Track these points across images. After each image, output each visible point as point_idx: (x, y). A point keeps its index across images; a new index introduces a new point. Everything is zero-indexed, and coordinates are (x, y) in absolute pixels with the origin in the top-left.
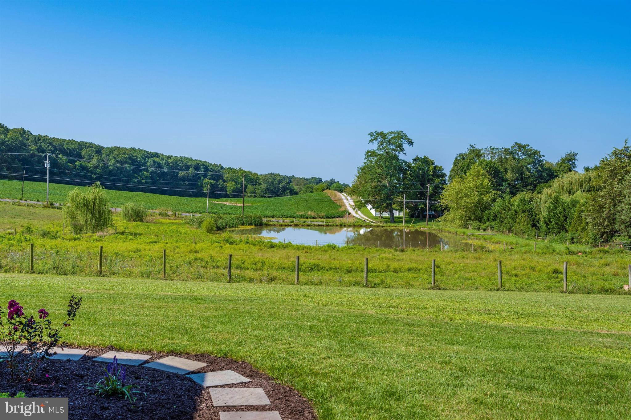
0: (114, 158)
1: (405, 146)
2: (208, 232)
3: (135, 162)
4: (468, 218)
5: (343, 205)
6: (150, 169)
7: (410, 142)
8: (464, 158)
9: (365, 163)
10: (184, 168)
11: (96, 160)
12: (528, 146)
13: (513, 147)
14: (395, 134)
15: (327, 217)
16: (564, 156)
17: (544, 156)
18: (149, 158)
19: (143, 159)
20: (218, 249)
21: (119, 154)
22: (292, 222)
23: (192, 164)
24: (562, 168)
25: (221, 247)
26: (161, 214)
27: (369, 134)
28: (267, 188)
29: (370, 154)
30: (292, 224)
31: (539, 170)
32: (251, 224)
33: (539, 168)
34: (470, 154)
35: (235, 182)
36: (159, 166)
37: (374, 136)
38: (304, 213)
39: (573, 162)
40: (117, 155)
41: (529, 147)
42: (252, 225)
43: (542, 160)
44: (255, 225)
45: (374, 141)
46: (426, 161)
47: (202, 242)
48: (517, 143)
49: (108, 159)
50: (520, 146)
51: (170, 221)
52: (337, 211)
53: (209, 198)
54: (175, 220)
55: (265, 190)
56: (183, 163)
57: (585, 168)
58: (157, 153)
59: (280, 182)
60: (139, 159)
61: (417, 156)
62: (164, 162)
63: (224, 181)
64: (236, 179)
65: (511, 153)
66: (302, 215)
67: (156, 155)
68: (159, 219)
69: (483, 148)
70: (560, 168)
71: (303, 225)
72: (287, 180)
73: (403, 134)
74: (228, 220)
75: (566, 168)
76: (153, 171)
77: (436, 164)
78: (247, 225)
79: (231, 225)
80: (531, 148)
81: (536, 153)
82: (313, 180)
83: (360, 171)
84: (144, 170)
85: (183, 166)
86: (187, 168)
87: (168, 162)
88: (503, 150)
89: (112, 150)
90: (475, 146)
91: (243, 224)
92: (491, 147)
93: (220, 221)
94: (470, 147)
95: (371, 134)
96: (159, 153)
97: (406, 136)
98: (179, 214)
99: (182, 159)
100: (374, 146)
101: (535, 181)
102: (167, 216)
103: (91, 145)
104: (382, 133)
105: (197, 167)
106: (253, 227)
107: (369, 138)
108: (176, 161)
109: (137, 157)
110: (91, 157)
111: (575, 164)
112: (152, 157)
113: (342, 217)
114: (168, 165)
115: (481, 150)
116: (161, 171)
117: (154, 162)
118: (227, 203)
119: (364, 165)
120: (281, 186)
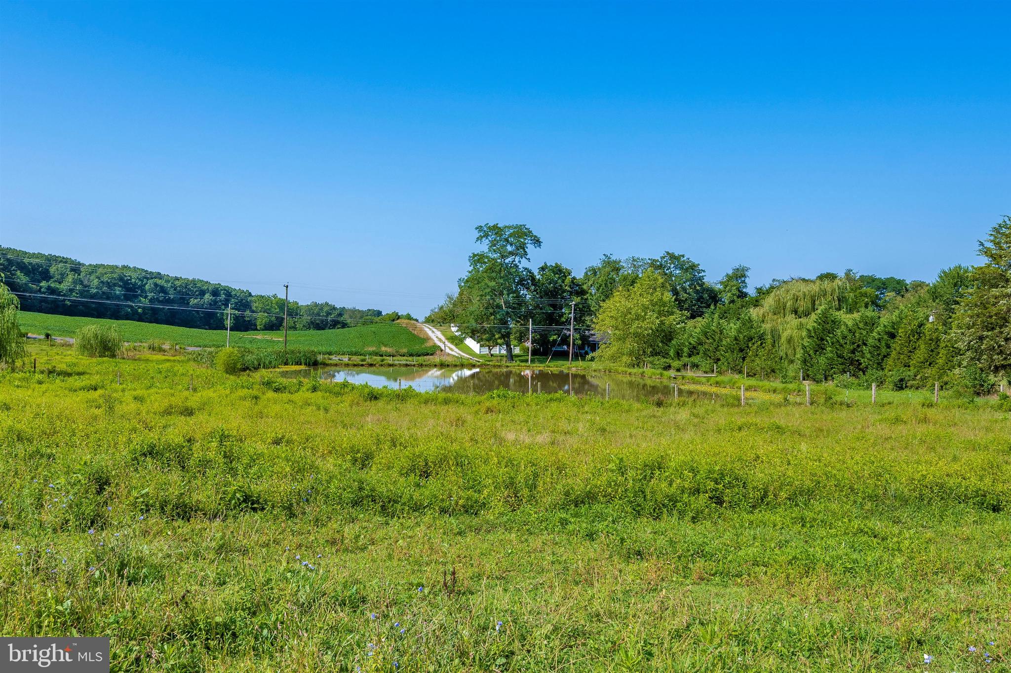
0: (98, 278)
1: (530, 248)
2: (227, 373)
3: (129, 284)
4: (641, 352)
5: (428, 339)
6: (150, 295)
7: (537, 241)
8: (595, 273)
9: (470, 272)
10: (197, 293)
11: (70, 280)
12: (683, 256)
13: (663, 258)
14: (515, 228)
15: (411, 355)
16: (730, 272)
17: (704, 271)
18: (148, 279)
19: (140, 280)
20: (247, 404)
21: (106, 273)
22: (363, 360)
23: (208, 289)
24: (728, 288)
25: (256, 398)
26: (152, 348)
27: (477, 228)
28: (312, 322)
29: (477, 259)
30: (364, 363)
31: (697, 290)
32: (298, 363)
33: (698, 288)
34: (604, 267)
35: (268, 313)
36: (163, 290)
37: (485, 232)
38: (374, 349)
39: (743, 279)
40: (103, 275)
41: (685, 258)
42: (301, 364)
43: (702, 276)
44: (306, 364)
45: (484, 239)
46: (558, 270)
47: (209, 389)
48: (668, 253)
49: (89, 279)
50: (673, 257)
51: (164, 358)
52: (423, 346)
53: (230, 330)
54: (175, 356)
55: (309, 324)
56: (195, 287)
57: (756, 288)
58: (159, 274)
59: (328, 314)
60: (133, 280)
61: (545, 263)
62: (169, 285)
63: (253, 312)
64: (269, 309)
65: (661, 266)
66: (373, 351)
67: (159, 276)
68: (148, 355)
69: (623, 259)
70: (725, 288)
71: (382, 365)
72: (336, 312)
73: (526, 229)
74: (262, 355)
75: (735, 288)
76: (154, 297)
77: (573, 275)
78: (292, 364)
79: (267, 362)
80: (688, 259)
81: (693, 267)
82: (371, 312)
83: (463, 284)
84: (141, 296)
85: (196, 291)
86: (202, 293)
87: (175, 285)
88: (649, 261)
89: (94, 269)
90: (611, 256)
91: (286, 364)
92: (633, 257)
93: (249, 358)
94: (604, 257)
95: (480, 228)
96: (162, 273)
97: (530, 232)
98: (181, 348)
99: (194, 282)
100: (483, 247)
101: (695, 305)
102: (161, 350)
103: (64, 260)
104: (495, 227)
105: (215, 292)
106: (303, 367)
107: (477, 234)
108: (187, 285)
109: (131, 277)
110: (63, 276)
111: (745, 283)
112: (152, 278)
113: (432, 355)
114: (175, 290)
115: (620, 261)
116: (165, 297)
117: (156, 285)
118: (260, 336)
119: (470, 274)
120: (329, 319)
